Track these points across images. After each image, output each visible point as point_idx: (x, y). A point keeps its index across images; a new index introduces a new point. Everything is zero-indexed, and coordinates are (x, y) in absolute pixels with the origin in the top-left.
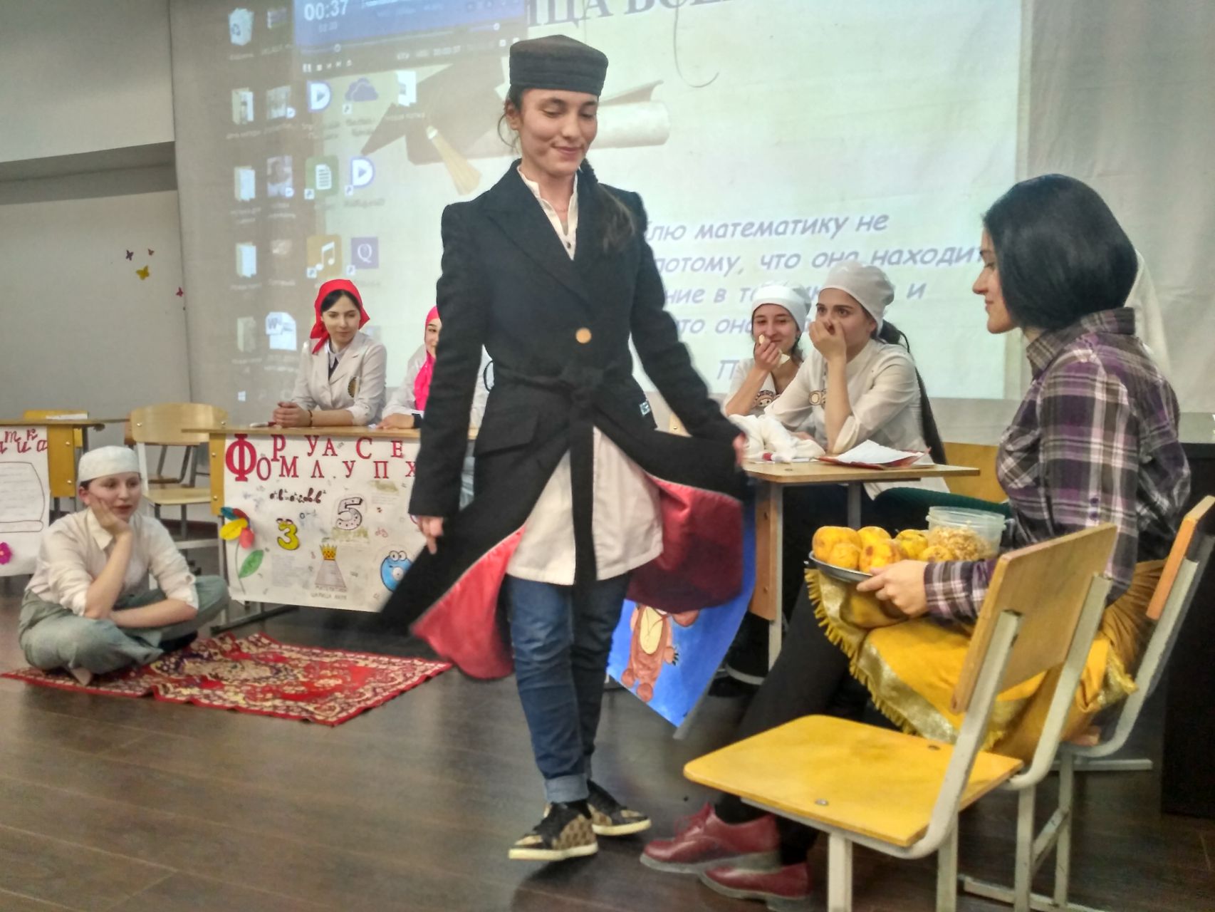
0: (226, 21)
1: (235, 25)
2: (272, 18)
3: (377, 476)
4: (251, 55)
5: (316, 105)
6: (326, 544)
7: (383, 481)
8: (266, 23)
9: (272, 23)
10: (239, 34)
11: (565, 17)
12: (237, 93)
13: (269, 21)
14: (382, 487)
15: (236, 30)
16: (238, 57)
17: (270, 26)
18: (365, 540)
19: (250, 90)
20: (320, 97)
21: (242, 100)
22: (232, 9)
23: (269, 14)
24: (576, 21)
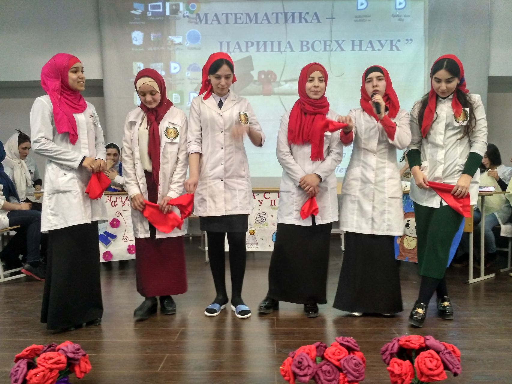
0: (130, 35)
1: (134, 37)
2: (153, 36)
3: (272, 205)
4: (143, 49)
5: (173, 71)
6: (251, 229)
7: (274, 206)
8: (150, 38)
9: (153, 39)
10: (137, 40)
11: (277, 50)
12: (136, 63)
13: (152, 37)
14: (274, 209)
15: (135, 39)
16: (136, 50)
17: (152, 39)
18: (267, 227)
19: (142, 63)
20: (175, 68)
21: (138, 66)
22: (133, 31)
23: (152, 35)
24: (281, 52)
